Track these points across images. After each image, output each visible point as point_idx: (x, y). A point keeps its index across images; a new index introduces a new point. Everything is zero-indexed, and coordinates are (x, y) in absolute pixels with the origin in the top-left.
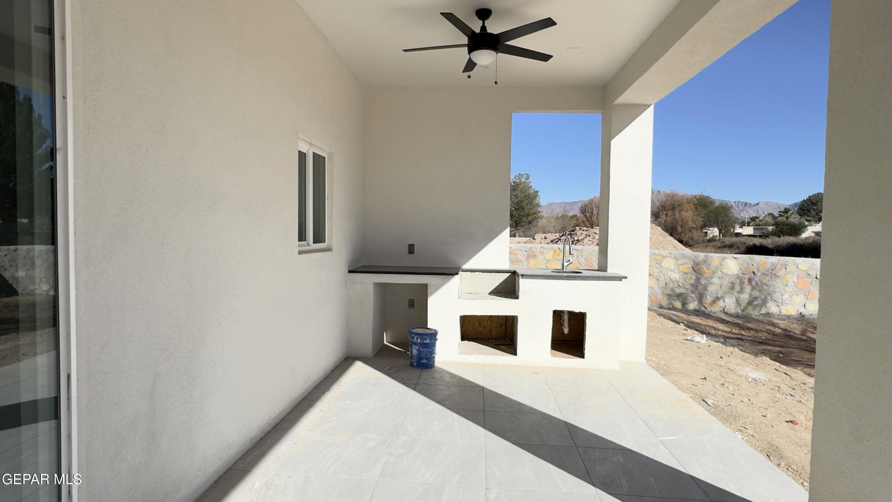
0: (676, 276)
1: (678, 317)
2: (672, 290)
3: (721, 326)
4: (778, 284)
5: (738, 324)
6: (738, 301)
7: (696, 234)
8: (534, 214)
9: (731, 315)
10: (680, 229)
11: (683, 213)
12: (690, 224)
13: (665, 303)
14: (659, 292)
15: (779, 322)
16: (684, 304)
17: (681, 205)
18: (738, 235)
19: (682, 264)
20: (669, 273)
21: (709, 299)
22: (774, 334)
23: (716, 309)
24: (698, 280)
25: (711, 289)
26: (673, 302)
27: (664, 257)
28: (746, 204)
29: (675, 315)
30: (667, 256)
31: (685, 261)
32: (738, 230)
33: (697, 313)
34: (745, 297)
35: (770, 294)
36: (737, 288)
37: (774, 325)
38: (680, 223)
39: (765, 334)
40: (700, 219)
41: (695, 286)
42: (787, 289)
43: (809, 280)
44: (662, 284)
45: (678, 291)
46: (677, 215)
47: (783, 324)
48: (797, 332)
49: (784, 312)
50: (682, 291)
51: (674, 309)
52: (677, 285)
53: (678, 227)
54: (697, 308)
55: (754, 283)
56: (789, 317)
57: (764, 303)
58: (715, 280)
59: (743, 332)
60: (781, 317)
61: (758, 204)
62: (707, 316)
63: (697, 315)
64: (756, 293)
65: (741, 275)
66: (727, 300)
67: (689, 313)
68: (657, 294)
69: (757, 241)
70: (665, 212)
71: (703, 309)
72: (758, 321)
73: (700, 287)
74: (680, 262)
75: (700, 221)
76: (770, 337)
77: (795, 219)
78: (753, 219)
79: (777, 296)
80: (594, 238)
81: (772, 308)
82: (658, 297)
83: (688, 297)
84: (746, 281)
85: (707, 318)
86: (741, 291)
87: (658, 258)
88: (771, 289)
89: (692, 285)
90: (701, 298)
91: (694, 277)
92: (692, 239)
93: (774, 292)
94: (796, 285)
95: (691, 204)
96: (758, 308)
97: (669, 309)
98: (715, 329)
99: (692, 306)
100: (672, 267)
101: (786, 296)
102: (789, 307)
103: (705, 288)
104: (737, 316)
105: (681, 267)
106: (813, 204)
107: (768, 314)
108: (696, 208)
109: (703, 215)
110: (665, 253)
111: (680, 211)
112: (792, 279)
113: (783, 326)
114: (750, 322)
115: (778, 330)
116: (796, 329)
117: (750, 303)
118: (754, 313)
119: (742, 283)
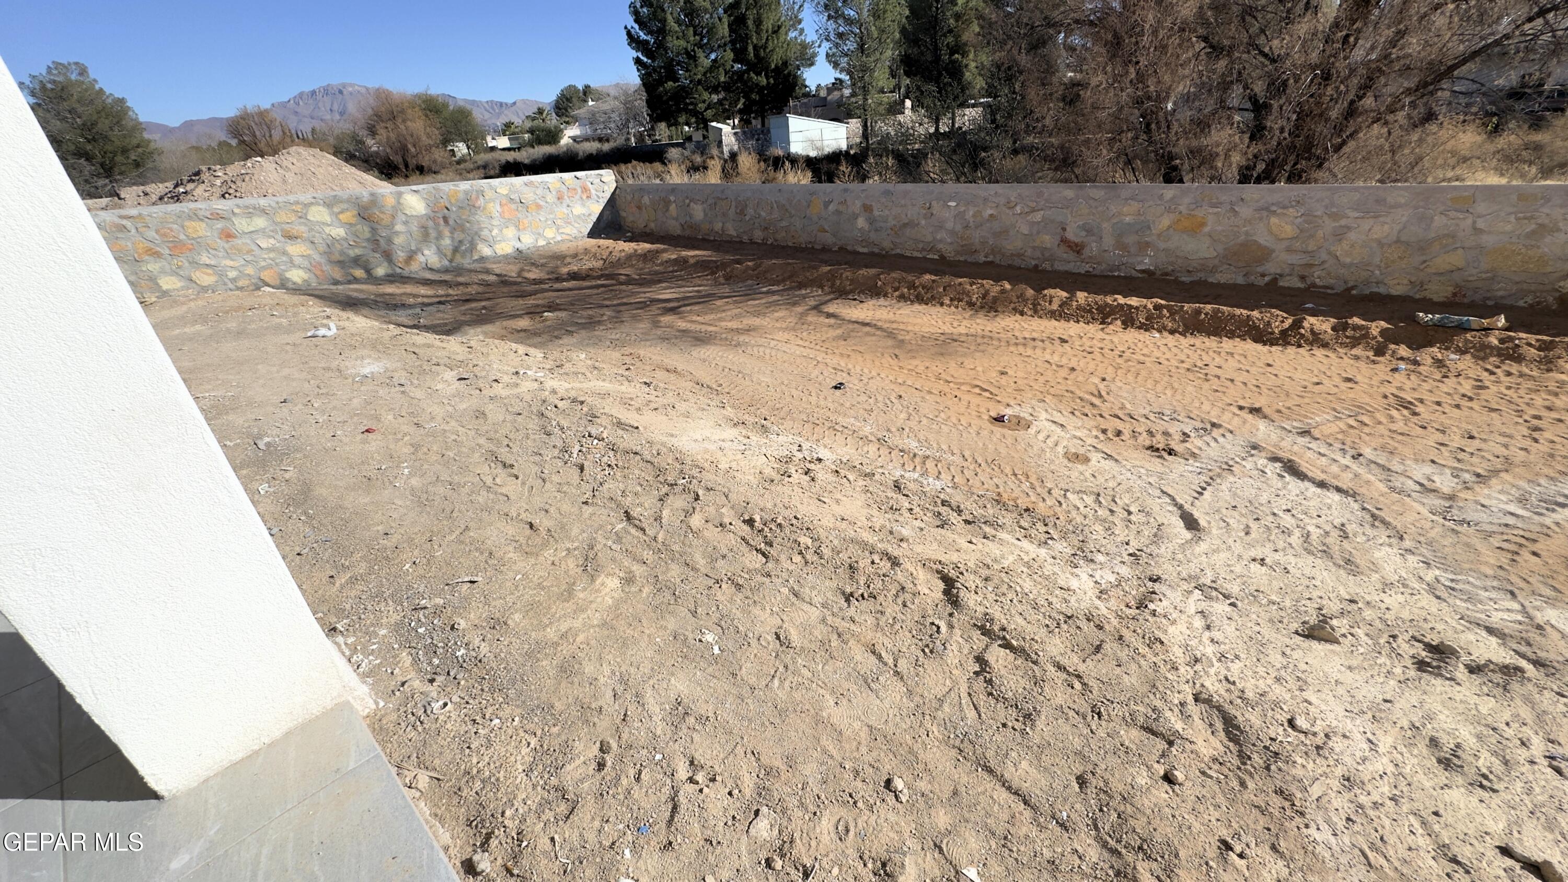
0: (339, 232)
1: (361, 291)
2: (342, 253)
3: (423, 290)
4: (481, 217)
5: (446, 281)
6: (440, 251)
7: (439, 155)
8: (138, 146)
9: (438, 271)
10: (413, 150)
11: (409, 123)
12: (425, 140)
13: (337, 274)
14: (323, 261)
15: (494, 266)
16: (368, 271)
17: (403, 112)
18: (493, 149)
19: (341, 212)
20: (327, 229)
21: (400, 255)
22: (487, 284)
23: (415, 268)
24: (374, 230)
25: (398, 240)
26: (352, 271)
27: (307, 206)
28: (501, 104)
29: (356, 290)
30: (312, 204)
31: (345, 206)
32: (491, 143)
33: (392, 278)
34: (447, 242)
35: (476, 233)
36: (433, 234)
37: (488, 272)
38: (409, 138)
39: (475, 287)
40: (437, 132)
41: (374, 242)
42: (495, 222)
43: (513, 206)
44: (323, 247)
45: (352, 253)
46: (402, 127)
47: (497, 268)
48: (514, 275)
49: (500, 252)
50: (358, 251)
51: (356, 280)
52: (346, 245)
53: (410, 146)
54: (390, 271)
55: (451, 222)
56: (506, 257)
57: (473, 247)
58: (399, 227)
59: (451, 292)
60: (497, 259)
61: (515, 103)
62: (404, 279)
63: (391, 282)
64: (459, 236)
65: (432, 215)
66: (426, 252)
67: (377, 281)
68: (320, 264)
69: (511, 157)
70: (382, 125)
71: (399, 271)
72: (471, 271)
73: (382, 242)
74: (336, 210)
75: (436, 134)
76: (480, 289)
77: (553, 121)
78: (508, 125)
79: (485, 233)
80: (212, 185)
81: (486, 251)
82: (325, 268)
83: (371, 260)
84: (441, 222)
85: (404, 283)
86: (440, 236)
87: (298, 208)
88: (476, 227)
89: (368, 240)
90: (388, 256)
91: (367, 229)
92: (435, 161)
93: (481, 229)
94: (502, 215)
95: (417, 109)
96: (468, 255)
97: (349, 282)
98: (415, 296)
99: (380, 271)
100: (328, 219)
101: (495, 232)
102: (503, 245)
103: (389, 241)
104: (446, 271)
105: (341, 216)
106: (567, 100)
107: (482, 259)
108: (427, 116)
109: (439, 125)
110: (306, 198)
111: (404, 121)
112: (495, 208)
113: (498, 271)
114: (460, 275)
115: (492, 278)
116: (512, 271)
117: (456, 250)
118: (466, 262)
119: (437, 225)
